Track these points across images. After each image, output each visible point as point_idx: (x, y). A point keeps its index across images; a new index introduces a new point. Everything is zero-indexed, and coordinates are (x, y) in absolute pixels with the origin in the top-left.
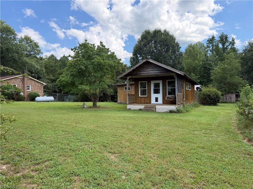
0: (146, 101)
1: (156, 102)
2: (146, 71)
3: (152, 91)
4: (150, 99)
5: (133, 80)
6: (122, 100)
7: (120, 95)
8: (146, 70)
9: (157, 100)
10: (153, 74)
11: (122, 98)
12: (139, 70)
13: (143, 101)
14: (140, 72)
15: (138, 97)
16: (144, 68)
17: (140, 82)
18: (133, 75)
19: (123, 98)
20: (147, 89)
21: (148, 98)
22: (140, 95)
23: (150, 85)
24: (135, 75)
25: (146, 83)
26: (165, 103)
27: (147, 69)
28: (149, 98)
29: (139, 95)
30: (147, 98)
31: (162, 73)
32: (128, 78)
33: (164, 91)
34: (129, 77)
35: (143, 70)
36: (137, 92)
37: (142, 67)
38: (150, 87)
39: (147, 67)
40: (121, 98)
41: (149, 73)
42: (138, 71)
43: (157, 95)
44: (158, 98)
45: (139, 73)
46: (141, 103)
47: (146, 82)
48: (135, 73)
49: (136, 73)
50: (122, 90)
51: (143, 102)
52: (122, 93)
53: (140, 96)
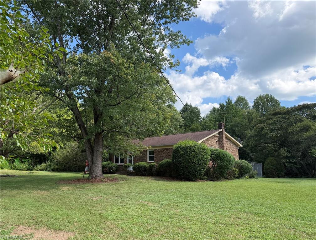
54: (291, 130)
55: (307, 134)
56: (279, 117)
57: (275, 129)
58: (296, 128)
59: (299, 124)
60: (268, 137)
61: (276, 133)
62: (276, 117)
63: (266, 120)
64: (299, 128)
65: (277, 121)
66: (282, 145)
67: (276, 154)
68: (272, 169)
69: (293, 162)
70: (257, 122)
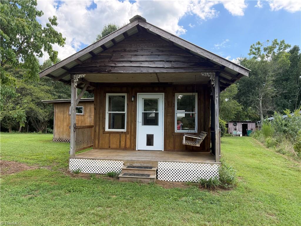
0: (123, 143)
1: (147, 145)
2: (131, 62)
3: (140, 118)
4: (132, 138)
5: (91, 88)
6: (63, 134)
7: (59, 123)
8: (133, 59)
9: (150, 140)
10: (151, 71)
11: (63, 129)
12: (111, 57)
13: (114, 142)
14: (113, 61)
15: (101, 131)
16: (125, 51)
17: (108, 95)
18: (91, 72)
19: (65, 129)
20: (125, 112)
21: (128, 136)
22: (109, 128)
23: (133, 103)
24: (99, 71)
25: (124, 97)
26: (169, 148)
27: (136, 55)
28: (131, 134)
29: (104, 128)
30: (126, 136)
31: (177, 71)
32: (77, 78)
33: (169, 120)
34: (80, 76)
35: (122, 57)
36: (101, 119)
37: (119, 49)
38: (133, 108)
39: (135, 51)
40: (61, 130)
41: (142, 69)
42: (107, 60)
43: (150, 129)
44: (153, 135)
45: (112, 67)
46: (109, 148)
47: (125, 95)
48: (98, 65)
49: (103, 64)
50: (64, 112)
51: (114, 146)
52: (65, 120)
53: (107, 129)
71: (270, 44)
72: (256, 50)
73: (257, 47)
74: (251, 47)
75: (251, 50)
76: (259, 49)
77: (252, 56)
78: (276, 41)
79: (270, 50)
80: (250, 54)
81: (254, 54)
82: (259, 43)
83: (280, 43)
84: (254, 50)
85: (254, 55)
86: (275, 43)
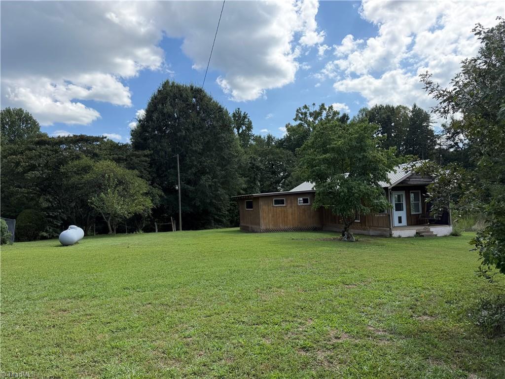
54: (65, 170)
55: (87, 177)
56: (47, 149)
57: (39, 166)
58: (72, 167)
59: (76, 162)
60: (29, 178)
61: (41, 172)
62: (43, 147)
63: (25, 150)
64: (75, 167)
65: (44, 154)
66: (44, 191)
67: (32, 203)
68: (29, 228)
69: (54, 215)
70: (8, 151)
71: (317, 108)
72: (302, 115)
73: (303, 111)
74: (297, 111)
75: (297, 115)
76: (306, 113)
77: (299, 122)
78: (323, 105)
79: (316, 115)
80: (295, 120)
81: (301, 119)
82: (305, 107)
83: (328, 109)
84: (300, 115)
85: (300, 121)
86: (322, 107)
